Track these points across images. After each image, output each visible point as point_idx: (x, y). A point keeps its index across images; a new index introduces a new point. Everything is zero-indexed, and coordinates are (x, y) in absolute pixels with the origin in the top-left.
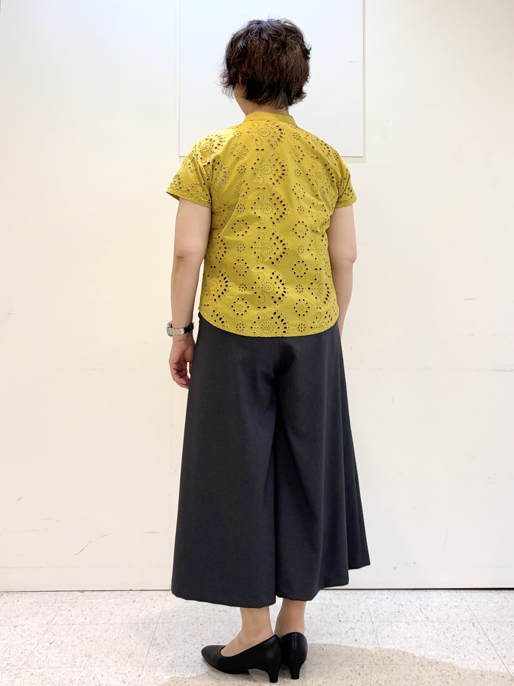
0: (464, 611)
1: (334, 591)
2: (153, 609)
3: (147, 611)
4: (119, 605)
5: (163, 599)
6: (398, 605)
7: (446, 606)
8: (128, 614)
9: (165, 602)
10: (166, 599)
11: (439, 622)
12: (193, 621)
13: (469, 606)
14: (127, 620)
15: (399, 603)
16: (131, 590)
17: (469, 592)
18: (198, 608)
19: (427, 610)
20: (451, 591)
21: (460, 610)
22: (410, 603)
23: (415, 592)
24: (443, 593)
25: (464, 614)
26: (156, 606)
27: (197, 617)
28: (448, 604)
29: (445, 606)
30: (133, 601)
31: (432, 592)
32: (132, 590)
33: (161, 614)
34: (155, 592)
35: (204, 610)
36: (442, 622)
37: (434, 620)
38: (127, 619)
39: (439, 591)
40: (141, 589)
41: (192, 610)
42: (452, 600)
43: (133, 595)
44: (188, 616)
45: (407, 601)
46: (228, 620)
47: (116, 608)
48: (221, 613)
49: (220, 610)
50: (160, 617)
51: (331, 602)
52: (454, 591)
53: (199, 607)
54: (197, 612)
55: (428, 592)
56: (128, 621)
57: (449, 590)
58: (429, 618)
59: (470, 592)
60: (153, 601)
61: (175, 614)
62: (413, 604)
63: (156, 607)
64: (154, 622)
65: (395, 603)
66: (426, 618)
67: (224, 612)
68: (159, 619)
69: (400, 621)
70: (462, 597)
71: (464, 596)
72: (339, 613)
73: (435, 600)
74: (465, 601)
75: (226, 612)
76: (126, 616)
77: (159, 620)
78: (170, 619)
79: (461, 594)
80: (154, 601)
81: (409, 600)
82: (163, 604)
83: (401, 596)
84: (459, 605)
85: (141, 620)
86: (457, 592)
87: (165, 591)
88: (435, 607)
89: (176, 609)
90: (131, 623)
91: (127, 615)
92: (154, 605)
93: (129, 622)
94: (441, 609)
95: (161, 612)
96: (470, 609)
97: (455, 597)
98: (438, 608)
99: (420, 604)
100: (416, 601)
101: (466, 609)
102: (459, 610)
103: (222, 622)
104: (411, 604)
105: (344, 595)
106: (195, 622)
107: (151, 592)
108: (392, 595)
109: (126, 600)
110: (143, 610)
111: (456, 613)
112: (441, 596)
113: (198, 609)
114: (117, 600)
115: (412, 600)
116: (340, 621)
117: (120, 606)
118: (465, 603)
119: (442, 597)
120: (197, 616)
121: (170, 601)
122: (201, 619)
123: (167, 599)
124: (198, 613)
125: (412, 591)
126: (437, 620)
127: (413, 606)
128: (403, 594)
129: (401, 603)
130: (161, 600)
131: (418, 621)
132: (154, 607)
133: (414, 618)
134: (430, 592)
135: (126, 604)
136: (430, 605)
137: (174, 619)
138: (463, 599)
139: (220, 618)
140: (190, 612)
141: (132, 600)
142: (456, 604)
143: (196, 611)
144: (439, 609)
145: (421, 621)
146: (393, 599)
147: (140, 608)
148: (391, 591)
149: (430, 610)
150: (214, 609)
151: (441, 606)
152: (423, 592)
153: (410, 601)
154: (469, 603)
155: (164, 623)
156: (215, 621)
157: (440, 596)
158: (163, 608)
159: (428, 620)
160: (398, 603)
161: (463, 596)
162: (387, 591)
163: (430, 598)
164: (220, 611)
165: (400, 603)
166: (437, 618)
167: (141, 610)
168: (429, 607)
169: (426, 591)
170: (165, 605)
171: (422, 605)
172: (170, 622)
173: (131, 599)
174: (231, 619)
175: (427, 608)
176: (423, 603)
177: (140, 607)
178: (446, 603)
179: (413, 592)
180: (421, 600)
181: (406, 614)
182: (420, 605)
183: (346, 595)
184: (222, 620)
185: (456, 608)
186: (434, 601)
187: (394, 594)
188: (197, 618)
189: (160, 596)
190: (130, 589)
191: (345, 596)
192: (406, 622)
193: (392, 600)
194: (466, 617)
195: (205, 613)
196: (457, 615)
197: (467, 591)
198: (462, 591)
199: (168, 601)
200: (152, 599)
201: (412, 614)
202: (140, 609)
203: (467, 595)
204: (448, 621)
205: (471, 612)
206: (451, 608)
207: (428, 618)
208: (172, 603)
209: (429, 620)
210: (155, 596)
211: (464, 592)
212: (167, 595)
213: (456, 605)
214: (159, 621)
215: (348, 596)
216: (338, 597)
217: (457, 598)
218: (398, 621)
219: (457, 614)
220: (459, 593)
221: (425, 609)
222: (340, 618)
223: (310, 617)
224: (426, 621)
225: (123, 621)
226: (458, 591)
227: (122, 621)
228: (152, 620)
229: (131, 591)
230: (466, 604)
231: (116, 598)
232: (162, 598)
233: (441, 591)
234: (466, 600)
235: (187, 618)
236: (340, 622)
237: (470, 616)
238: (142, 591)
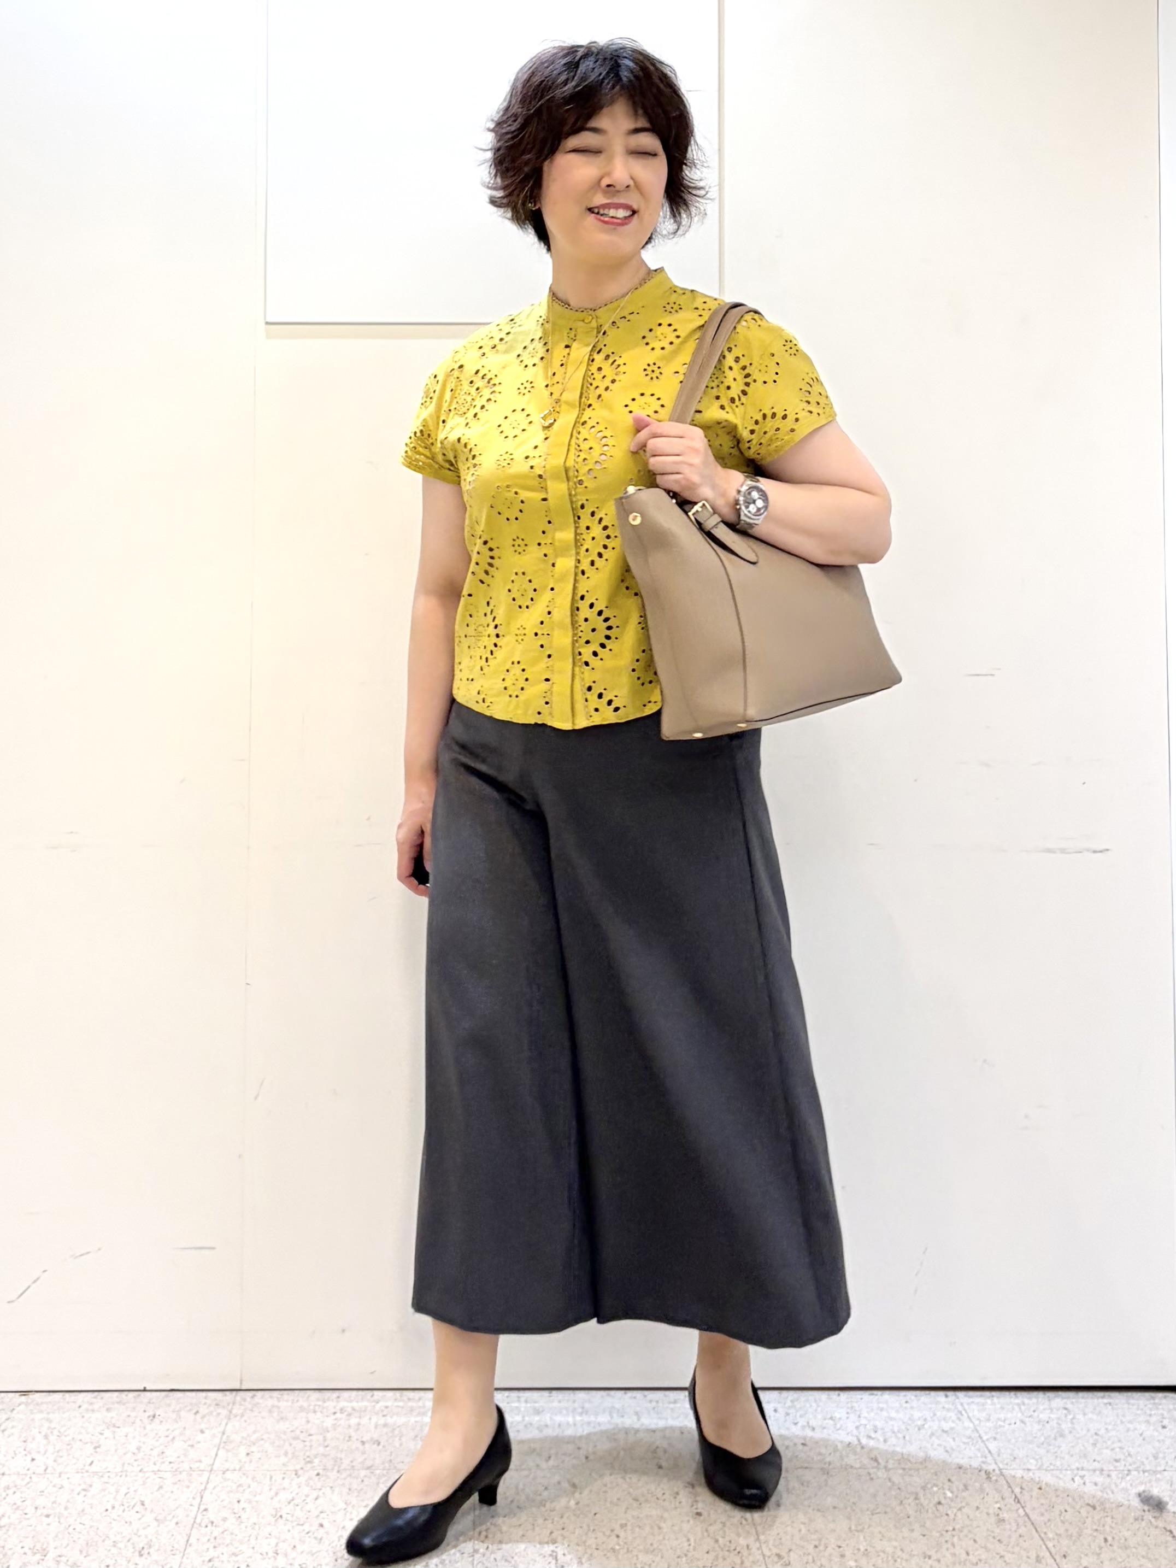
0: (964, 1443)
1: (646, 1392)
2: (200, 1437)
3: (185, 1442)
4: (114, 1426)
5: (224, 1412)
6: (803, 1427)
7: (921, 1431)
8: (139, 1449)
9: (229, 1419)
10: (231, 1412)
11: (904, 1469)
12: (298, 1467)
13: (977, 1431)
14: (135, 1464)
15: (805, 1424)
16: (145, 1390)
17: (977, 1396)
18: (310, 1435)
19: (873, 1439)
20: (933, 1393)
21: (954, 1439)
22: (831, 1422)
23: (844, 1395)
24: (913, 1397)
25: (965, 1449)
26: (206, 1428)
27: (308, 1457)
28: (926, 1426)
29: (919, 1429)
30: (149, 1417)
31: (887, 1395)
32: (148, 1388)
33: (218, 1449)
34: (204, 1394)
35: (325, 1440)
36: (910, 1469)
37: (890, 1466)
38: (136, 1460)
39: (903, 1393)
40: (169, 1388)
41: (296, 1438)
42: (935, 1415)
43: (149, 1403)
44: (286, 1454)
45: (825, 1419)
46: (383, 1463)
47: (108, 1433)
48: (367, 1446)
49: (364, 1439)
50: (216, 1455)
51: (638, 1420)
52: (942, 1393)
53: (312, 1432)
54: (306, 1443)
55: (876, 1395)
56: (138, 1465)
57: (927, 1392)
58: (880, 1460)
59: (981, 1396)
60: (199, 1416)
61: (253, 1449)
62: (838, 1426)
63: (205, 1430)
64: (201, 1468)
65: (796, 1424)
66: (872, 1459)
67: (374, 1444)
68: (215, 1460)
69: (806, 1468)
70: (960, 1408)
71: (966, 1407)
72: (657, 1447)
73: (893, 1414)
74: (969, 1417)
75: (379, 1444)
76: (134, 1454)
77: (213, 1464)
78: (240, 1461)
79: (957, 1400)
80: (203, 1417)
81: (829, 1416)
82: (224, 1423)
83: (811, 1406)
84: (952, 1429)
85: (170, 1463)
86: (946, 1396)
87: (228, 1393)
88: (894, 1432)
89: (254, 1437)
90: (145, 1470)
91: (136, 1451)
92: (203, 1426)
93: (139, 1468)
94: (907, 1438)
95: (219, 1445)
96: (980, 1437)
97: (944, 1408)
98: (900, 1435)
99: (858, 1424)
100: (848, 1418)
101: (970, 1437)
102: (951, 1440)
103: (368, 1468)
104: (835, 1424)
105: (670, 1403)
106: (302, 1468)
107: (193, 1394)
108: (789, 1403)
109: (133, 1414)
110: (174, 1438)
111: (945, 1447)
112: (907, 1405)
113: (310, 1437)
114: (109, 1415)
115: (837, 1415)
116: (660, 1467)
117: (117, 1430)
118: (967, 1424)
119: (912, 1408)
120: (308, 1454)
121: (242, 1415)
122: (316, 1461)
123: (234, 1412)
124: (311, 1446)
125: (837, 1392)
126: (899, 1463)
127: (838, 1429)
128: (816, 1401)
129: (811, 1424)
130: (219, 1414)
131: (852, 1467)
132: (202, 1432)
133: (843, 1460)
134: (881, 1395)
135: (133, 1423)
136: (882, 1429)
137: (251, 1462)
138: (963, 1412)
139: (365, 1459)
140: (291, 1445)
141: (147, 1414)
142: (946, 1426)
143: (304, 1441)
144: (904, 1437)
145: (860, 1468)
146: (792, 1411)
147: (167, 1433)
148: (785, 1393)
149: (882, 1439)
150: (350, 1437)
151: (908, 1430)
152: (866, 1395)
153: (831, 1418)
154: (977, 1422)
155: (228, 1470)
156: (353, 1467)
157: (905, 1405)
158: (224, 1433)
159: (876, 1464)
160: (802, 1422)
161: (962, 1404)
162: (776, 1393)
163: (882, 1410)
164: (363, 1443)
165: (808, 1423)
166: (899, 1460)
167: (171, 1437)
168: (880, 1432)
169: (872, 1394)
170: (230, 1425)
171: (862, 1428)
172: (240, 1470)
173: (145, 1411)
174: (391, 1461)
175: (873, 1435)
176: (864, 1421)
177: (168, 1430)
178: (919, 1423)
179: (839, 1395)
180: (859, 1417)
181: (823, 1451)
182: (857, 1428)
183: (675, 1402)
184: (368, 1463)
185: (945, 1435)
186: (892, 1419)
187: (792, 1401)
188: (308, 1459)
189: (217, 1405)
190: (142, 1388)
191: (672, 1406)
192: (822, 1469)
193: (788, 1414)
194: (971, 1458)
195: (327, 1446)
196: (947, 1451)
197: (971, 1393)
198: (961, 1394)
199: (236, 1416)
200: (197, 1412)
201: (838, 1450)
202: (167, 1436)
203: (973, 1402)
204: (926, 1467)
205: (982, 1445)
206: (932, 1434)
207: (876, 1460)
208: (245, 1421)
209: (879, 1463)
210: (205, 1404)
211: (965, 1396)
212: (234, 1403)
213: (946, 1429)
214: (215, 1467)
215: (678, 1405)
216: (654, 1408)
217: (948, 1410)
218: (801, 1468)
219: (948, 1449)
220: (954, 1397)
221: (869, 1437)
222: (660, 1459)
223: (587, 1458)
224: (873, 1468)
225: (126, 1467)
226: (950, 1393)
227: (123, 1465)
228: (199, 1463)
229: (148, 1394)
230: (971, 1425)
231: (108, 1410)
232: (220, 1410)
233: (910, 1394)
234: (971, 1415)
235: (283, 1459)
236: (660, 1470)
237: (979, 1455)
238: (171, 1394)
